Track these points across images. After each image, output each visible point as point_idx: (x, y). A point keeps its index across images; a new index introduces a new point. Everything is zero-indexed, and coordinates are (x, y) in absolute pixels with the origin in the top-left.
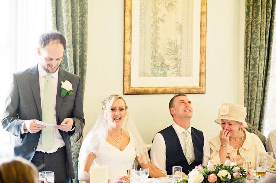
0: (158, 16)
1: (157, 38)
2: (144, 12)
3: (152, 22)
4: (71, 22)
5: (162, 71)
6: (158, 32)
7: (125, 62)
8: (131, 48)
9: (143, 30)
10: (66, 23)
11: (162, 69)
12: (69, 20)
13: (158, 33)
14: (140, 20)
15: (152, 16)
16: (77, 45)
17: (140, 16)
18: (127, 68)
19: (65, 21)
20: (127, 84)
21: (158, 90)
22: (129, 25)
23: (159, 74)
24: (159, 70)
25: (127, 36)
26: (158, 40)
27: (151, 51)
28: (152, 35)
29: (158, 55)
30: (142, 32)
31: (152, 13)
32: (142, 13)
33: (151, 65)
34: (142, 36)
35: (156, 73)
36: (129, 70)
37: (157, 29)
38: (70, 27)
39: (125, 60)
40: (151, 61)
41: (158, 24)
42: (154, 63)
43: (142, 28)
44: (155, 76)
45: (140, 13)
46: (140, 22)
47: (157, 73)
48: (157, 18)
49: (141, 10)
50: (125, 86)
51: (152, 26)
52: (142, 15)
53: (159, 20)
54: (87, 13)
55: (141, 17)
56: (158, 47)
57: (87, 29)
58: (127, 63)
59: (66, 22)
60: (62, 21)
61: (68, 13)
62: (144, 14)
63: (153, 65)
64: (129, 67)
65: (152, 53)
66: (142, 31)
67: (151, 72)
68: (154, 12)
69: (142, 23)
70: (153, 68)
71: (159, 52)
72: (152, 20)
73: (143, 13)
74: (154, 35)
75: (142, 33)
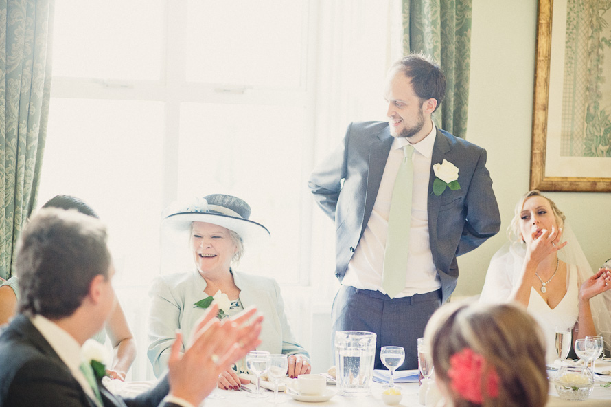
0: (602, 35)
1: (598, 78)
2: (575, 27)
3: (589, 46)
4: (439, 45)
5: (606, 145)
6: (600, 66)
7: (535, 127)
8: (547, 98)
9: (572, 63)
10: (432, 47)
11: (605, 142)
12: (436, 42)
13: (601, 69)
14: (567, 43)
15: (590, 35)
16: (450, 90)
17: (567, 33)
18: (538, 139)
19: (429, 44)
20: (537, 170)
21: (598, 184)
22: (545, 52)
23: (601, 153)
24: (600, 142)
25: (541, 74)
26: (600, 84)
27: (587, 105)
28: (588, 73)
29: (599, 114)
30: (570, 67)
31: (590, 29)
32: (571, 27)
33: (585, 133)
34: (569, 74)
35: (593, 151)
36: (542, 141)
37: (599, 60)
38: (438, 56)
39: (536, 122)
40: (586, 124)
41: (600, 51)
42: (591, 128)
43: (570, 58)
44: (593, 155)
45: (568, 29)
46: (567, 47)
47: (596, 149)
48: (599, 38)
49: (569, 21)
50: (533, 175)
51: (590, 54)
52: (571, 32)
53: (603, 43)
54: (470, 28)
55: (569, 35)
56: (599, 96)
57: (470, 58)
58: (540, 128)
59: (431, 44)
60: (423, 41)
61: (435, 27)
62: (574, 31)
63: (588, 133)
64: (542, 136)
65: (588, 109)
66: (569, 65)
67: (584, 147)
68: (595, 27)
69: (571, 47)
70: (589, 140)
71: (601, 108)
72: (590, 42)
73: (573, 29)
74: (593, 72)
75: (569, 69)
